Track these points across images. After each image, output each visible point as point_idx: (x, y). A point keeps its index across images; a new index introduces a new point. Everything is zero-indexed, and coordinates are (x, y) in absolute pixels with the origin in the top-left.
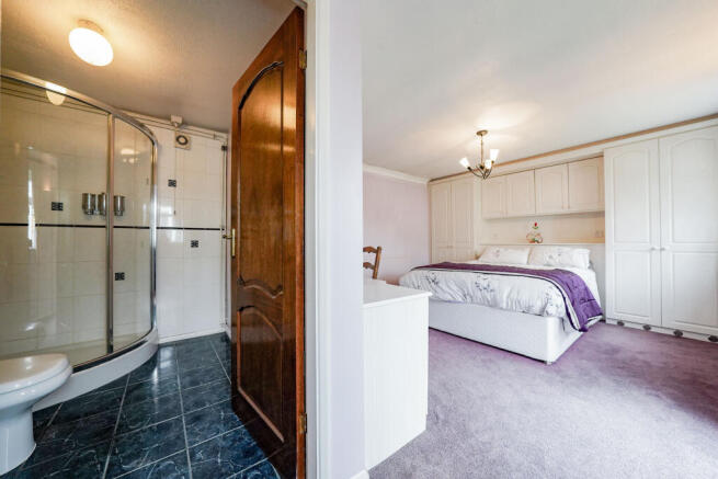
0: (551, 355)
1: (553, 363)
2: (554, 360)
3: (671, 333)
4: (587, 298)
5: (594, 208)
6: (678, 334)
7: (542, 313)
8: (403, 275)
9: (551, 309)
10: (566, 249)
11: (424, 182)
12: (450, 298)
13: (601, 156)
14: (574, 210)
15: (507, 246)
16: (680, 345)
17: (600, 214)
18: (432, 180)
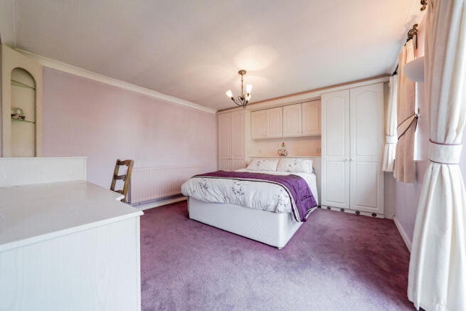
0: (281, 244)
1: (284, 248)
2: (283, 246)
3: (354, 213)
4: (308, 195)
6: (358, 212)
7: (275, 211)
8: (184, 182)
9: (281, 208)
10: (299, 160)
11: (214, 112)
12: (215, 200)
13: (319, 99)
14: (305, 134)
15: (265, 158)
16: (358, 220)
17: (319, 137)
18: (219, 111)
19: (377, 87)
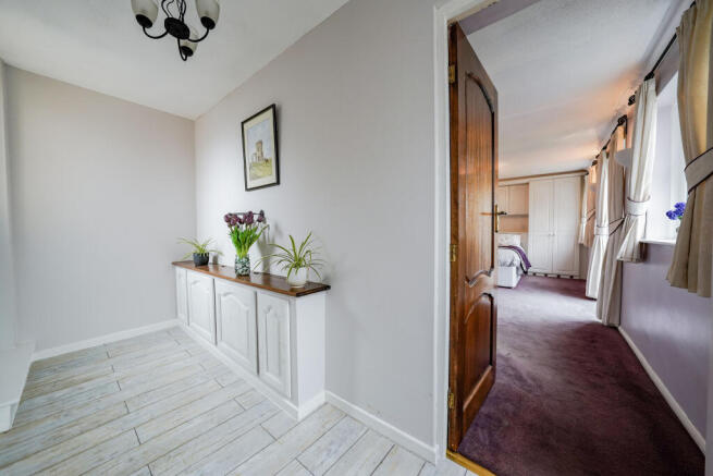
0: (514, 285)
2: (513, 288)
3: (556, 276)
5: (523, 213)
6: (559, 276)
7: (511, 265)
9: (515, 262)
13: (528, 184)
16: (561, 280)
17: (526, 216)
19: (576, 179)
